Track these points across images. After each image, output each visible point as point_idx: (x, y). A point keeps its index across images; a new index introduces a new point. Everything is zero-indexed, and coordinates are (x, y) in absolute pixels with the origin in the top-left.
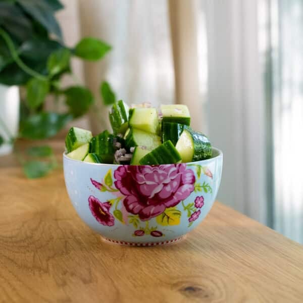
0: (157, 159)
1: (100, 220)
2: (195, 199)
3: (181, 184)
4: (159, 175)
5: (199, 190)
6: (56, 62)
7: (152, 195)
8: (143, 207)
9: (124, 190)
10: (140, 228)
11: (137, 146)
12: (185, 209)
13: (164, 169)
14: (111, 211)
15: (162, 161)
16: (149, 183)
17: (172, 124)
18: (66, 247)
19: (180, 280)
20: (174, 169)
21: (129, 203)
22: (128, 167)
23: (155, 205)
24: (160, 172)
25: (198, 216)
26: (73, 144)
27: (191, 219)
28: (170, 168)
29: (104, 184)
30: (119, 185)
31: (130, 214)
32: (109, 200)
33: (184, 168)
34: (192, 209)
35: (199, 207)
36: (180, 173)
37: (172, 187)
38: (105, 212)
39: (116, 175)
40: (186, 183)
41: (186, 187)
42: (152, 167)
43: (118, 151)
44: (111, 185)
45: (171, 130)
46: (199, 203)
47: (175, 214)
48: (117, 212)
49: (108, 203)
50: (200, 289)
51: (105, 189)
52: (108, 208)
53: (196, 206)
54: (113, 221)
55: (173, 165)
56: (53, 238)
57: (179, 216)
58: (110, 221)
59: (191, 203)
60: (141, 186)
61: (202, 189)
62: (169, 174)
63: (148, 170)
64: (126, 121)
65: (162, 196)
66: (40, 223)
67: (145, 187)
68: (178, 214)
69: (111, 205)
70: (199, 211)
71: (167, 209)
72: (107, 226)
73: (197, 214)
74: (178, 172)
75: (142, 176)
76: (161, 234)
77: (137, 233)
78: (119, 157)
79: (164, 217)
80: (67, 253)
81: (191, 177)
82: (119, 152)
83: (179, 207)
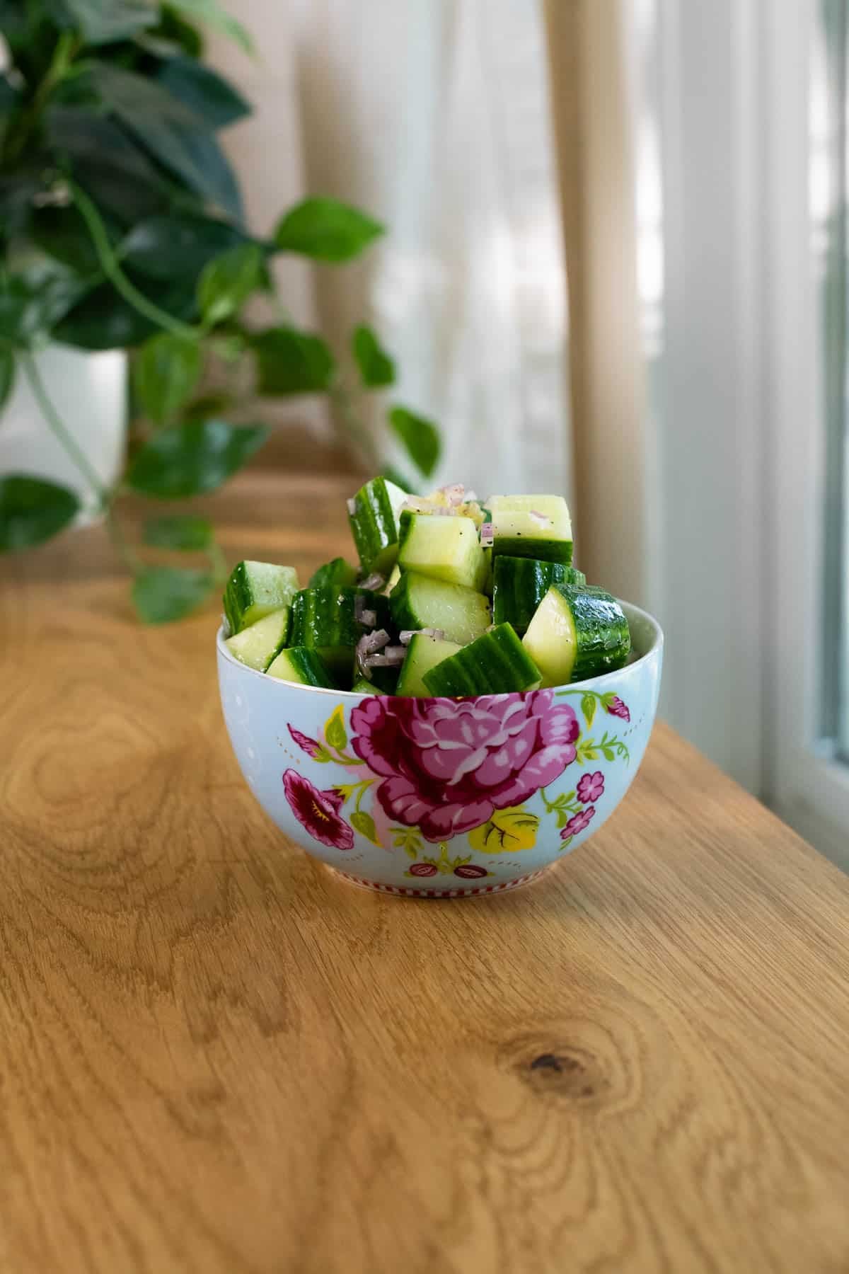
0: (472, 676)
1: (315, 831)
2: (579, 780)
3: (539, 745)
4: (474, 724)
5: (589, 757)
6: (223, 285)
7: (457, 778)
8: (429, 808)
9: (378, 761)
10: (425, 858)
11: (418, 628)
12: (550, 808)
13: (491, 707)
14: (345, 813)
15: (485, 684)
16: (446, 745)
17: (520, 560)
18: (225, 893)
19: (525, 1028)
20: (519, 706)
21: (391, 796)
22: (389, 701)
23: (465, 803)
24: (479, 715)
25: (587, 821)
26: (243, 612)
27: (568, 829)
28: (506, 704)
29: (323, 743)
30: (365, 747)
31: (396, 824)
32: (338, 785)
33: (548, 703)
34: (567, 808)
35: (589, 798)
36: (535, 718)
37: (512, 755)
38: (328, 814)
39: (354, 722)
40: (555, 742)
41: (552, 753)
42: (457, 702)
43: (366, 638)
44: (343, 747)
45: (517, 581)
46: (590, 788)
47: (520, 823)
48: (359, 816)
49: (336, 792)
50: (574, 1065)
51: (326, 757)
52: (336, 806)
53: (579, 798)
54: (349, 840)
55: (517, 694)
56: (193, 860)
57: (531, 827)
58: (341, 836)
59: (567, 794)
60: (425, 755)
61: (599, 753)
62: (504, 721)
63: (445, 710)
64: (392, 540)
65: (484, 779)
66: (163, 801)
67: (437, 757)
68: (532, 822)
69: (343, 797)
70: (592, 808)
71: (499, 813)
72: (334, 848)
73: (585, 817)
74: (530, 714)
75: (427, 726)
76: (484, 873)
77: (414, 870)
78: (369, 654)
79: (490, 831)
80: (229, 918)
81: (565, 725)
82: (369, 641)
83: (533, 805)
